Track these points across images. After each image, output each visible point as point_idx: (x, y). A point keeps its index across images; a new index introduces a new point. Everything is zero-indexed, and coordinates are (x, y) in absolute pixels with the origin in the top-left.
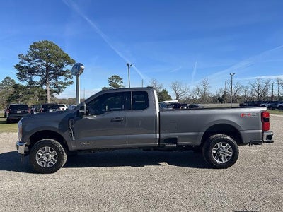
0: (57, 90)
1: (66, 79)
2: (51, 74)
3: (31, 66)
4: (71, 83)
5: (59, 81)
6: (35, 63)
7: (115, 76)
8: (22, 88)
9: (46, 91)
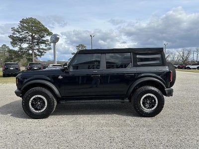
1: (46, 46)
2: (35, 42)
3: (21, 37)
4: (50, 49)
5: (41, 47)
6: (24, 34)
7: (81, 45)
8: (15, 52)
9: (32, 54)
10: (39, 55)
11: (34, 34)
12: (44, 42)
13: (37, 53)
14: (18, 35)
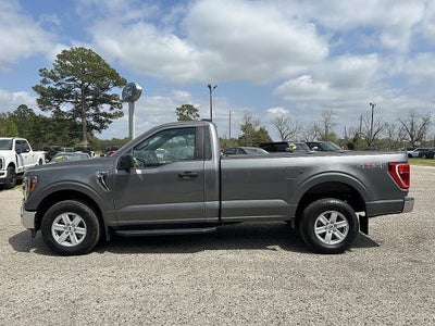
0: (98, 125)
1: (112, 109)
2: (88, 100)
3: (59, 88)
4: (121, 114)
5: (101, 111)
6: (65, 82)
7: (187, 106)
8: (45, 121)
9: (81, 126)
10: (96, 128)
11: (86, 84)
12: (107, 100)
13: (93, 123)
14: (52, 85)
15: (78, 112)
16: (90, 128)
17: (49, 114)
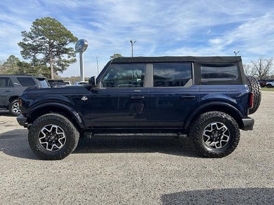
0: (60, 68)
1: (69, 57)
2: (54, 51)
3: (34, 44)
4: (74, 61)
5: (62, 58)
6: (38, 40)
7: (117, 55)
8: (27, 65)
9: (50, 68)
10: (59, 70)
11: (52, 41)
12: (66, 51)
13: (57, 66)
14: (30, 42)
15: (47, 59)
16: (56, 70)
17: (29, 61)
